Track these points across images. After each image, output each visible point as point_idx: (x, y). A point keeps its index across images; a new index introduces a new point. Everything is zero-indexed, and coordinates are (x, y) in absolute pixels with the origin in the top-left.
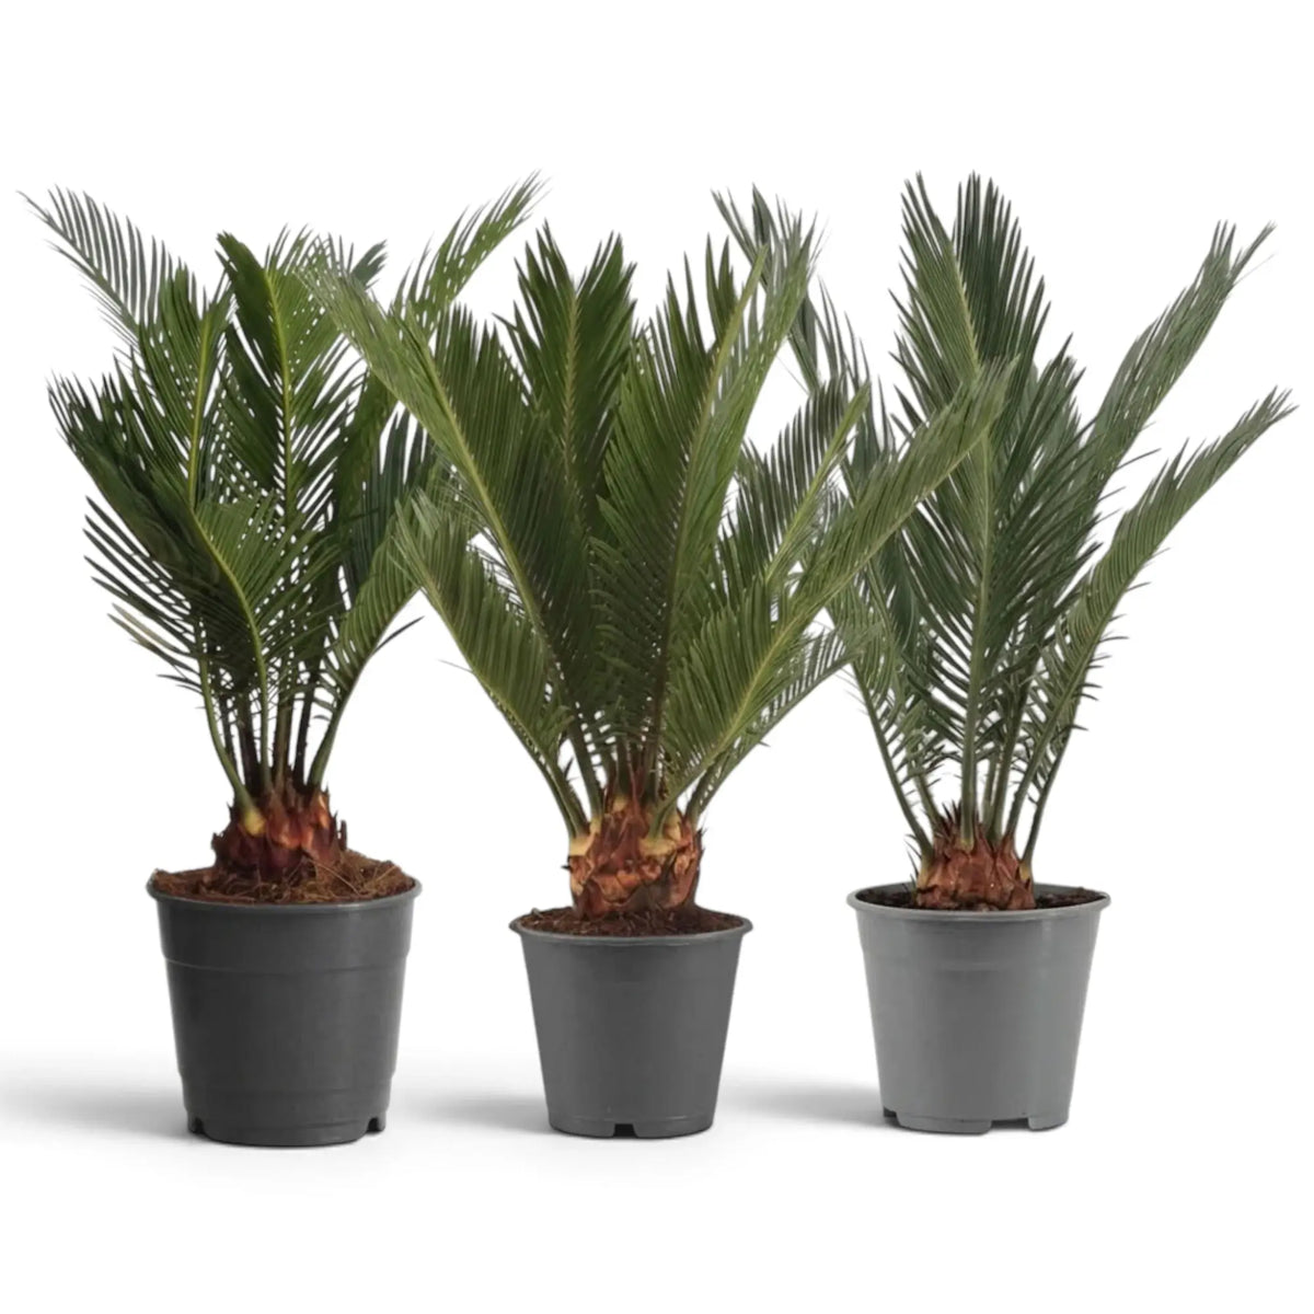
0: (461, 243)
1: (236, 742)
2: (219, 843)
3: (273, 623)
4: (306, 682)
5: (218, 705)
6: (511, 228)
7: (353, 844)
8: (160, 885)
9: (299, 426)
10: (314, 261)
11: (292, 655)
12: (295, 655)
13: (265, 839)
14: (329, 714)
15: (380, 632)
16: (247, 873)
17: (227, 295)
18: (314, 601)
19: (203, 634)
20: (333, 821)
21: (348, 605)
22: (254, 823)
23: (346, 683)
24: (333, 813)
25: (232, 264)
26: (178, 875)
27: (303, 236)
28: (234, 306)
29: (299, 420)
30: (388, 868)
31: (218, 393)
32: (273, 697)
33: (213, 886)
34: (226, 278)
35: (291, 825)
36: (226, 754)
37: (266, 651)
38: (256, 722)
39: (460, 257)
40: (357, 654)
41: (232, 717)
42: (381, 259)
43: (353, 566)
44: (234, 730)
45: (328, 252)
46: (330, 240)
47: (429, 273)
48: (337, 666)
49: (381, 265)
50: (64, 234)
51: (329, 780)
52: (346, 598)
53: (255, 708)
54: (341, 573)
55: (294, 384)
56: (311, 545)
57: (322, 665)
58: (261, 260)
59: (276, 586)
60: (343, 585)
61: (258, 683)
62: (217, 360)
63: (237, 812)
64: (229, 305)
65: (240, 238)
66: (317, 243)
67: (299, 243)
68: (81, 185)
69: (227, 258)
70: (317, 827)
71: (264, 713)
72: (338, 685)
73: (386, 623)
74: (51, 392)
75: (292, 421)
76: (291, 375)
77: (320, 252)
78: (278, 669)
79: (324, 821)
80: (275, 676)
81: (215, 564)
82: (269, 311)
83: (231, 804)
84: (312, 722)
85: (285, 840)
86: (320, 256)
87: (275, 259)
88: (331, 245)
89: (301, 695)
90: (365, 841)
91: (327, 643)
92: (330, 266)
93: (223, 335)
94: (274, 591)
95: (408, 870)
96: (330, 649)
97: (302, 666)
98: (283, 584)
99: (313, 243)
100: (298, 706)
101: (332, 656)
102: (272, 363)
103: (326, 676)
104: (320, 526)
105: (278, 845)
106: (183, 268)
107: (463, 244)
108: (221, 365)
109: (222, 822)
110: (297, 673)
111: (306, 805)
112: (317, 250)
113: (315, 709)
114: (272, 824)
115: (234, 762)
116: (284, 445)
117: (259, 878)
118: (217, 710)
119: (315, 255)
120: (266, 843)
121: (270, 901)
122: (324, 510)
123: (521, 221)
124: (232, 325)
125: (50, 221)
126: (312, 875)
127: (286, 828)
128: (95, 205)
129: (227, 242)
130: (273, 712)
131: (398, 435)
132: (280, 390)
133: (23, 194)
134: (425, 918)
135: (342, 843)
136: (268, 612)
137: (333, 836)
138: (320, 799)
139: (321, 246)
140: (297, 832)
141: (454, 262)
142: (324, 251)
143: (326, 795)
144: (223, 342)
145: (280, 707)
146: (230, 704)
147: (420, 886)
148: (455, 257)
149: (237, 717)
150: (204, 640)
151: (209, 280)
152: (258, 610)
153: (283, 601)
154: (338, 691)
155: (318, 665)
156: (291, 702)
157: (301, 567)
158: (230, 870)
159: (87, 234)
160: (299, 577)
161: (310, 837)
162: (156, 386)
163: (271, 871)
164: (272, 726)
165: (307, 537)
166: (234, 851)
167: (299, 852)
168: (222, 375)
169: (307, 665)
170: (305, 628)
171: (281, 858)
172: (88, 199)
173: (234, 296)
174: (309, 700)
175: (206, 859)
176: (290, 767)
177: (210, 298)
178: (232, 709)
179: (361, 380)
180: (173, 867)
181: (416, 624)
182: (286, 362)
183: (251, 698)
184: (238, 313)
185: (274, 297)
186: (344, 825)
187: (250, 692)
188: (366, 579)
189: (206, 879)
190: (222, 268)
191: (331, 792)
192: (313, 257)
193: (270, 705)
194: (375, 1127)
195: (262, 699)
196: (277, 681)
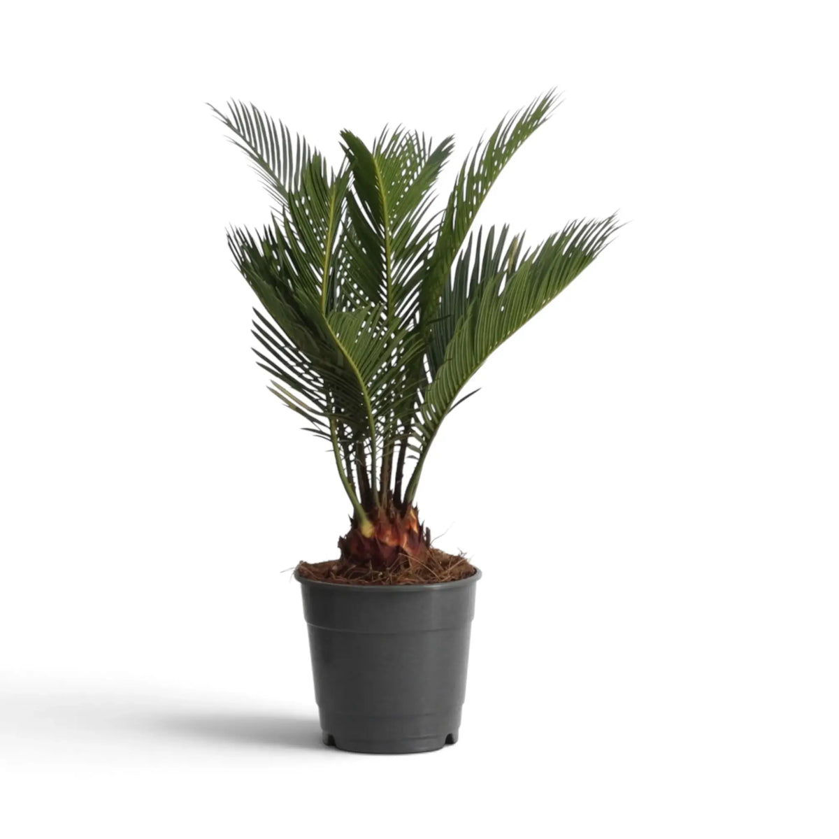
0: (504, 135)
1: (355, 474)
2: (343, 543)
3: (379, 392)
4: (402, 433)
5: (342, 449)
6: (537, 126)
7: (436, 544)
8: (305, 573)
9: (397, 259)
10: (406, 148)
11: (392, 415)
12: (395, 414)
13: (375, 539)
14: (417, 455)
15: (452, 399)
16: (363, 564)
17: (347, 173)
18: (407, 378)
19: (333, 400)
20: (420, 528)
21: (430, 380)
22: (367, 529)
23: (430, 431)
24: (421, 524)
25: (350, 151)
26: (315, 565)
27: (397, 134)
28: (352, 179)
29: (397, 254)
30: (458, 561)
31: (342, 237)
32: (380, 442)
33: (338, 573)
34: (347, 160)
35: (392, 532)
36: (348, 482)
37: (375, 411)
38: (368, 460)
39: (503, 146)
40: (437, 414)
41: (352, 457)
42: (451, 147)
43: (434, 355)
44: (353, 466)
45: (415, 142)
46: (416, 134)
47: (483, 155)
48: (423, 422)
49: (450, 151)
50: (237, 132)
51: (417, 501)
52: (429, 375)
53: (367, 450)
54: (425, 359)
55: (393, 231)
56: (405, 340)
57: (413, 421)
58: (370, 148)
59: (381, 368)
60: (427, 367)
61: (369, 434)
62: (341, 216)
63: (355, 522)
64: (348, 179)
65: (356, 134)
66: (408, 137)
67: (395, 137)
68: (248, 99)
69: (347, 147)
70: (410, 531)
71: (373, 454)
72: (424, 435)
73: (456, 392)
74: (229, 237)
75: (392, 257)
76: (390, 225)
77: (410, 142)
78: (382, 424)
79: (415, 529)
80: (381, 429)
81: (339, 352)
82: (376, 182)
83: (352, 516)
84: (406, 460)
85: (388, 540)
86: (410, 145)
87: (380, 147)
88: (417, 138)
89: (398, 442)
90: (444, 543)
91: (416, 406)
92: (417, 152)
93: (345, 199)
94: (379, 371)
95: (473, 562)
96: (418, 410)
97: (399, 422)
98: (386, 367)
99: (405, 137)
100: (397, 449)
101: (419, 415)
102: (377, 217)
103: (414, 428)
104: (411, 327)
105: (384, 544)
106: (318, 154)
107: (505, 137)
108: (343, 219)
109: (345, 528)
110: (396, 427)
111: (402, 516)
112: (408, 141)
113: (409, 452)
114: (379, 531)
115: (354, 488)
116: (386, 272)
117: (371, 568)
118: (342, 453)
119: (406, 144)
120: (375, 542)
121: (380, 583)
122: (413, 316)
123: (544, 120)
124: (351, 192)
125: (229, 124)
126: (407, 566)
127: (389, 533)
128: (258, 112)
129: (347, 136)
130: (379, 453)
131: (463, 265)
132: (383, 236)
133: (208, 104)
134: (484, 594)
135: (428, 543)
136: (376, 385)
137: (421, 538)
138: (412, 512)
139: (411, 138)
140: (397, 537)
141: (499, 150)
142: (412, 141)
143: (416, 510)
144: (345, 203)
145: (384, 449)
146: (350, 448)
147: (480, 572)
148: (500, 146)
149: (356, 456)
150: (333, 405)
151: (335, 162)
152: (369, 384)
153: (386, 378)
154: (424, 439)
155: (410, 421)
156: (392, 446)
157: (398, 354)
158: (352, 562)
159: (254, 133)
160: (397, 362)
161: (405, 538)
162: (300, 232)
163: (379, 563)
164: (379, 463)
165: (402, 334)
166: (354, 550)
167: (398, 549)
168: (344, 225)
169: (402, 421)
170: (401, 396)
171: (386, 554)
172: (254, 108)
173: (352, 172)
174: (404, 445)
175: (335, 554)
176: (391, 492)
177: (336, 174)
178: (352, 452)
179: (438, 228)
180: (313, 560)
181: (475, 394)
182: (387, 217)
183: (365, 445)
184: (354, 183)
185: (379, 172)
186: (428, 531)
187: (364, 440)
188: (442, 363)
189: (335, 568)
190: (344, 154)
191: (419, 508)
192: (405, 146)
193: (377, 449)
194: (450, 740)
195: (372, 444)
196: (382, 432)
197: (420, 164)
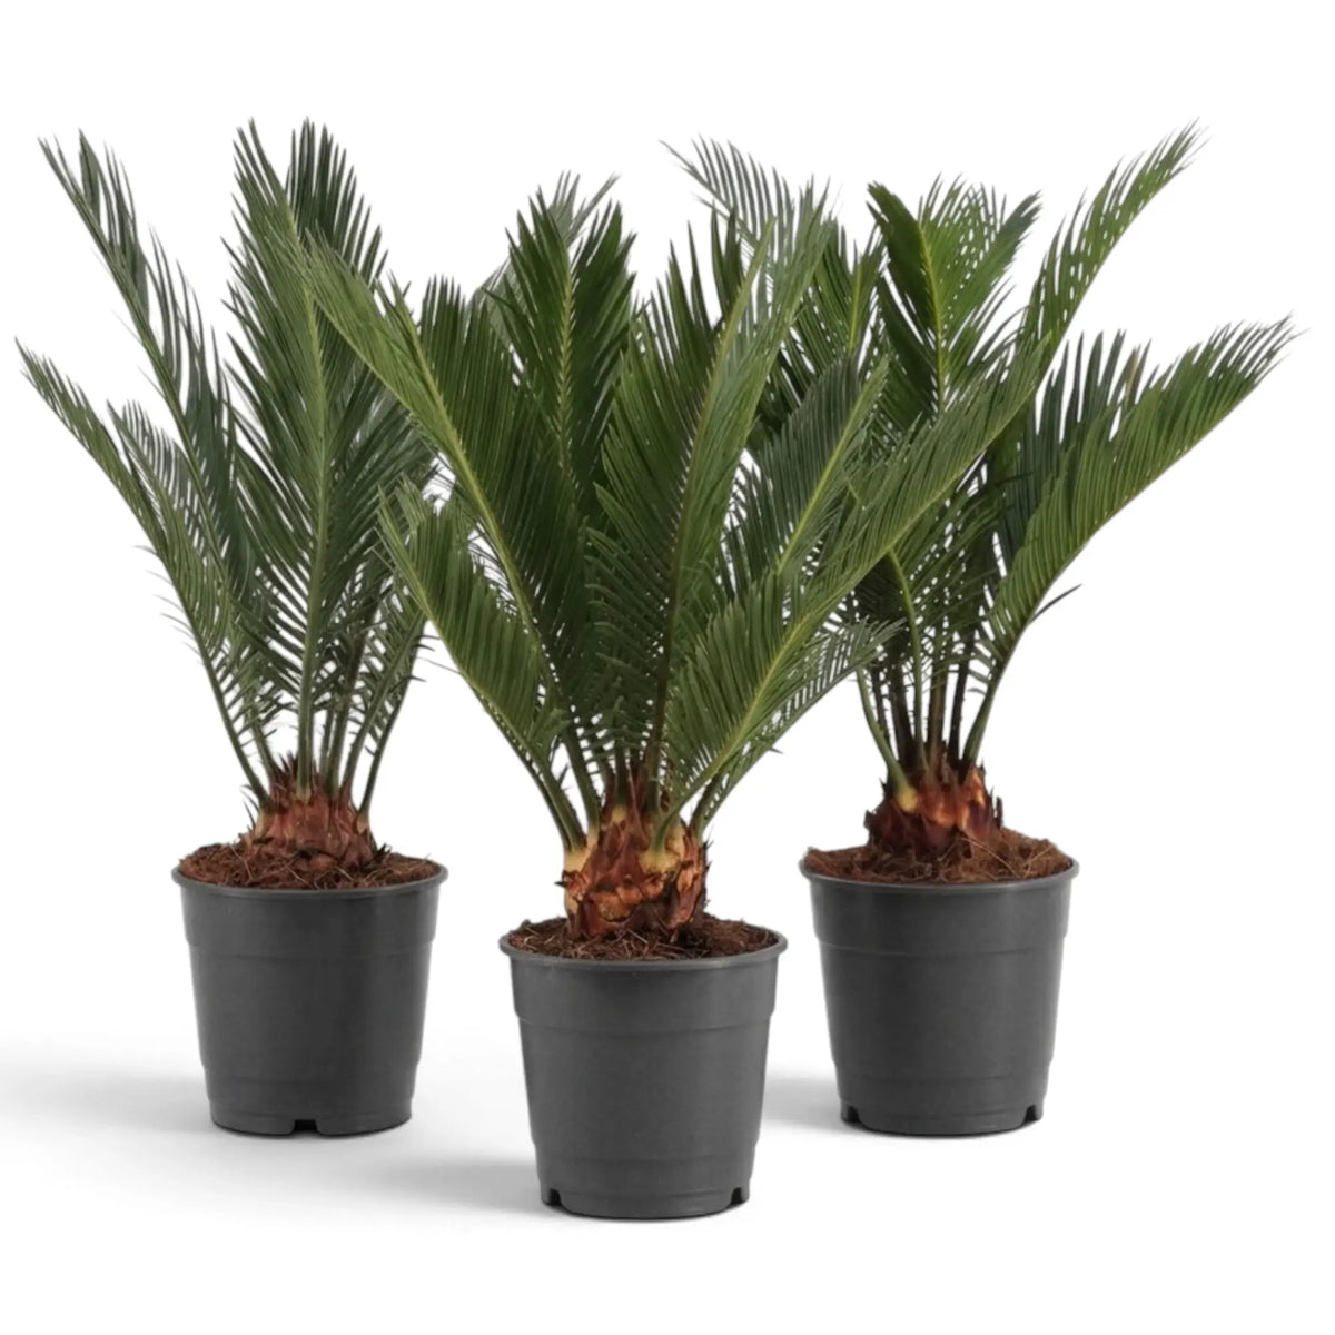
0: (1118, 192)
1: (889, 716)
2: (872, 821)
3: (927, 591)
4: (961, 652)
5: (869, 677)
6: (1170, 177)
7: (1011, 821)
8: (816, 864)
9: (953, 384)
10: (968, 212)
11: (946, 625)
12: (950, 624)
13: (920, 816)
14: (984, 687)
15: (1037, 600)
16: (901, 851)
17: (878, 250)
18: (968, 569)
19: (856, 603)
20: (988, 799)
21: (1003, 572)
22: (908, 800)
23: (1003, 652)
24: (989, 792)
25: (883, 216)
26: (832, 854)
27: (956, 187)
28: (886, 260)
29: (954, 376)
30: (1044, 846)
31: (870, 351)
32: (927, 669)
33: (865, 866)
34: (878, 230)
35: (946, 802)
36: (878, 728)
37: (919, 620)
38: (910, 696)
39: (1116, 208)
40: (1014, 624)
41: (885, 690)
42: (1036, 210)
43: (1009, 534)
44: (887, 704)
45: (981, 203)
46: (983, 190)
47: (1084, 224)
48: (992, 636)
49: (1035, 216)
50: (708, 185)
51: (984, 756)
52: (1001, 563)
53: (907, 680)
54: (996, 539)
55: (949, 339)
56: (964, 509)
57: (977, 636)
58: (914, 212)
59: (929, 552)
60: (998, 551)
61: (911, 653)
62: (869, 314)
63: (890, 788)
64: (880, 258)
65: (892, 189)
66: (971, 194)
67: (953, 194)
68: (723, 135)
69: (878, 209)
70: (973, 805)
71: (917, 685)
72: (993, 657)
73: (1043, 590)
75: (946, 380)
76: (944, 331)
77: (974, 201)
78: (931, 639)
79: (981, 799)
80: (930, 648)
82: (922, 262)
83: (885, 780)
84: (967, 695)
85: (941, 818)
86: (975, 209)
87: (929, 210)
88: (984, 196)
89: (955, 667)
90: (1021, 819)
91: (982, 612)
92: (984, 219)
93: (875, 290)
94: (927, 558)
95: (1066, 847)
96: (984, 619)
97: (956, 637)
98: (937, 551)
99: (967, 195)
100: (952, 679)
101: (986, 626)
102: (925, 317)
103: (980, 646)
104: (973, 489)
105: (933, 823)
106: (833, 218)
107: (1120, 193)
108: (872, 321)
109: (875, 799)
110: (951, 644)
111: (962, 779)
112: (970, 201)
113: (971, 682)
114: (926, 803)
115: (887, 737)
116: (938, 404)
117: (914, 857)
118: (869, 683)
119: (969, 206)
120: (917, 819)
121: (926, 880)
122: (977, 473)
123: (1180, 169)
124: (883, 280)
125: (693, 172)
126: (968, 854)
127: (941, 805)
128: (740, 157)
129: (879, 193)
130: (927, 685)
131: (1054, 394)
132: (933, 347)
133: (665, 144)
134: (1083, 899)
135: (998, 821)
136: (922, 579)
137: (988, 813)
138: (976, 777)
139: (975, 195)
140: (953, 809)
141: (1110, 215)
142: (977, 202)
143: (982, 770)
144: (874, 297)
145: (934, 679)
146: (882, 676)
147: (1077, 865)
148: (1111, 208)
149: (891, 688)
150: (857, 609)
151: (860, 233)
152: (912, 577)
153: (935, 570)
154: (994, 663)
155: (973, 635)
156: (944, 677)
157: (955, 533)
158: (885, 850)
159: (731, 182)
160: (953, 544)
161: (966, 814)
162: (805, 342)
163: (926, 850)
164: (926, 699)
165: (962, 501)
166: (887, 827)
167: (955, 830)
168: (874, 330)
169: (961, 634)
170: (960, 597)
171: (937, 838)
172: (733, 149)
173: (885, 250)
174: (964, 672)
175: (859, 837)
176: (944, 742)
177: (862, 250)
178: (883, 683)
179: (1014, 336)
180: (826, 846)
181: (1071, 595)
182: (940, 317)
183: (905, 670)
184: (890, 266)
185: (928, 250)
186: (999, 802)
187: (904, 663)
188: (1022, 544)
189: (859, 857)
190: (872, 221)
191: (986, 767)
192: (966, 208)
193: (923, 677)
194: (1031, 1116)
195: (916, 670)
196: (931, 651)
197: (988, 237)
